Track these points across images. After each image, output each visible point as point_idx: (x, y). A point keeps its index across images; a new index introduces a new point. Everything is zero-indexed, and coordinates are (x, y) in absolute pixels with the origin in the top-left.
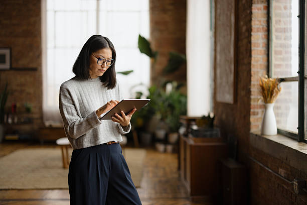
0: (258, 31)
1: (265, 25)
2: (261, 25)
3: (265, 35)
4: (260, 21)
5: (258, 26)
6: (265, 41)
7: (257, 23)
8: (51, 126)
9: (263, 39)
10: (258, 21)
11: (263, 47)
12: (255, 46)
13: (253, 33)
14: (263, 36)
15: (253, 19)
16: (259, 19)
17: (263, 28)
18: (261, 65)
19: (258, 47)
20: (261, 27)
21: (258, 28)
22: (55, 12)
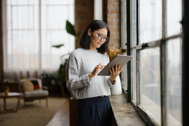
0: (112, 13)
1: (117, 8)
2: (115, 8)
3: (118, 16)
4: (114, 5)
5: (112, 9)
6: (118, 20)
7: (111, 6)
8: (7, 82)
9: (116, 19)
10: (112, 5)
11: (116, 25)
12: (110, 24)
13: (108, 15)
14: (117, 17)
15: (108, 3)
16: (113, 3)
17: (116, 10)
18: (115, 39)
19: (112, 25)
20: (115, 9)
21: (112, 10)
22: (12, 6)
